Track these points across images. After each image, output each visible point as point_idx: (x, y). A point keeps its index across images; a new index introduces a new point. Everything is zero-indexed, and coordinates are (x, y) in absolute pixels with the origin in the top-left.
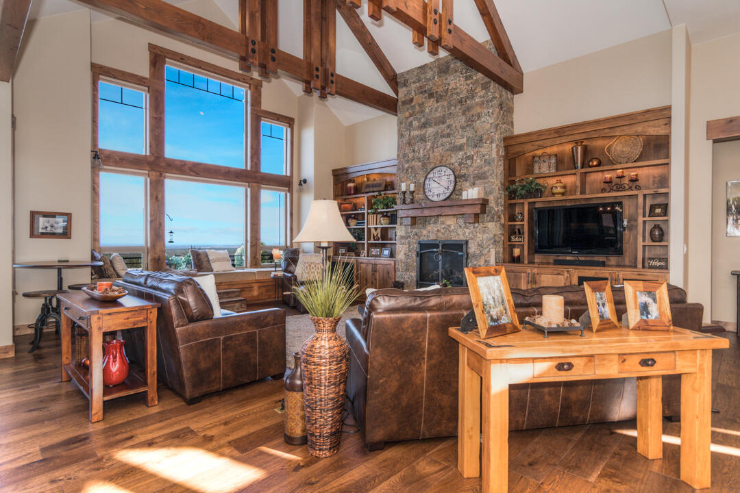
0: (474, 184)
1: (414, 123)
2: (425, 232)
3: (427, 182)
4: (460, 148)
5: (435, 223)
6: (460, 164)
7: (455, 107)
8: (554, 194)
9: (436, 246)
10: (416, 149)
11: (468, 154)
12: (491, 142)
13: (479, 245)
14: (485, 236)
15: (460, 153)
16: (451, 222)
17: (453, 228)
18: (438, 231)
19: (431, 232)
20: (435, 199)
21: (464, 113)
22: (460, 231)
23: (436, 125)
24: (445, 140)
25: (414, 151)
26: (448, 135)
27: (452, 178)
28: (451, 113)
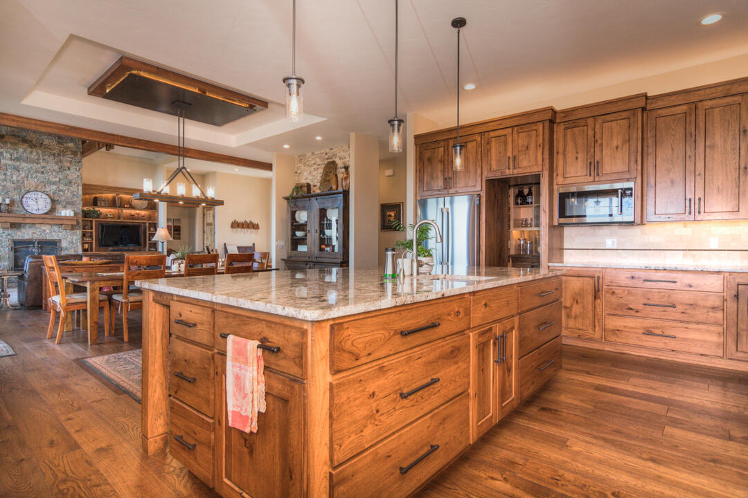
0: (65, 207)
1: (5, 154)
2: (19, 233)
3: (24, 200)
4: (54, 183)
5: (30, 227)
6: (54, 194)
7: (49, 156)
8: (107, 218)
9: (33, 243)
10: (9, 174)
11: (61, 188)
12: (78, 186)
13: (70, 243)
14: (74, 237)
15: (54, 187)
16: (47, 228)
17: (48, 231)
18: (34, 233)
19: (26, 234)
20: (34, 212)
21: (57, 163)
22: (53, 234)
23: (30, 162)
24: (39, 175)
25: (5, 174)
26: (43, 173)
27: (49, 200)
28: (44, 159)
